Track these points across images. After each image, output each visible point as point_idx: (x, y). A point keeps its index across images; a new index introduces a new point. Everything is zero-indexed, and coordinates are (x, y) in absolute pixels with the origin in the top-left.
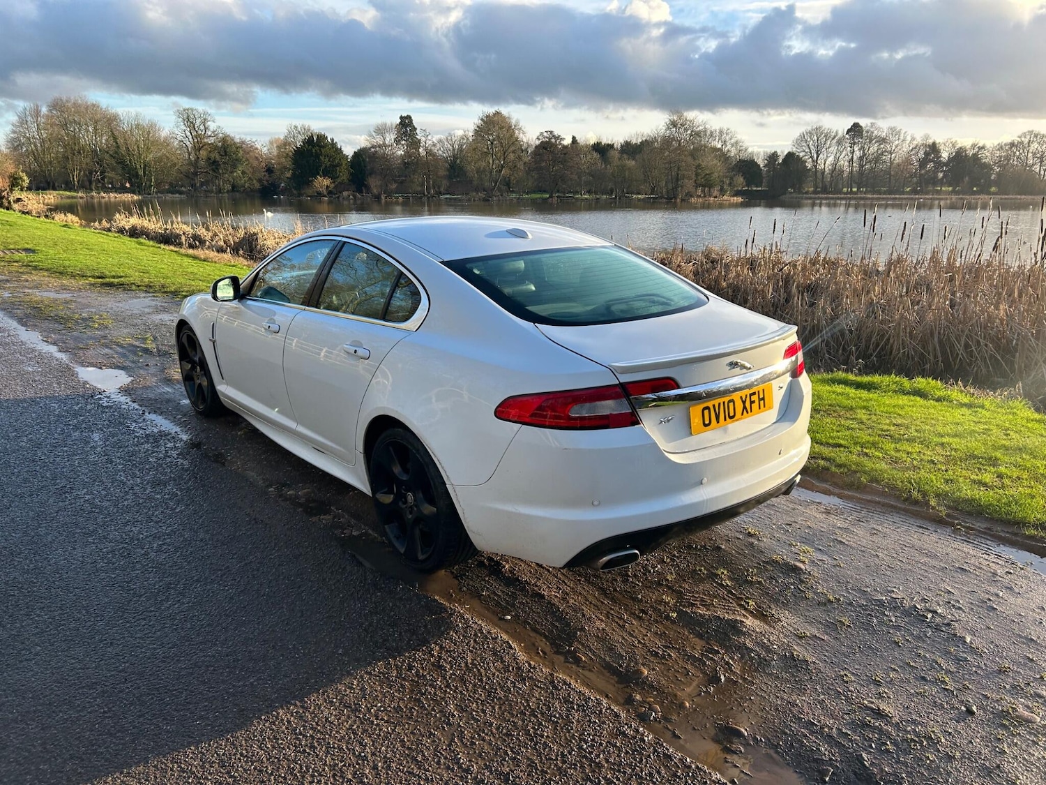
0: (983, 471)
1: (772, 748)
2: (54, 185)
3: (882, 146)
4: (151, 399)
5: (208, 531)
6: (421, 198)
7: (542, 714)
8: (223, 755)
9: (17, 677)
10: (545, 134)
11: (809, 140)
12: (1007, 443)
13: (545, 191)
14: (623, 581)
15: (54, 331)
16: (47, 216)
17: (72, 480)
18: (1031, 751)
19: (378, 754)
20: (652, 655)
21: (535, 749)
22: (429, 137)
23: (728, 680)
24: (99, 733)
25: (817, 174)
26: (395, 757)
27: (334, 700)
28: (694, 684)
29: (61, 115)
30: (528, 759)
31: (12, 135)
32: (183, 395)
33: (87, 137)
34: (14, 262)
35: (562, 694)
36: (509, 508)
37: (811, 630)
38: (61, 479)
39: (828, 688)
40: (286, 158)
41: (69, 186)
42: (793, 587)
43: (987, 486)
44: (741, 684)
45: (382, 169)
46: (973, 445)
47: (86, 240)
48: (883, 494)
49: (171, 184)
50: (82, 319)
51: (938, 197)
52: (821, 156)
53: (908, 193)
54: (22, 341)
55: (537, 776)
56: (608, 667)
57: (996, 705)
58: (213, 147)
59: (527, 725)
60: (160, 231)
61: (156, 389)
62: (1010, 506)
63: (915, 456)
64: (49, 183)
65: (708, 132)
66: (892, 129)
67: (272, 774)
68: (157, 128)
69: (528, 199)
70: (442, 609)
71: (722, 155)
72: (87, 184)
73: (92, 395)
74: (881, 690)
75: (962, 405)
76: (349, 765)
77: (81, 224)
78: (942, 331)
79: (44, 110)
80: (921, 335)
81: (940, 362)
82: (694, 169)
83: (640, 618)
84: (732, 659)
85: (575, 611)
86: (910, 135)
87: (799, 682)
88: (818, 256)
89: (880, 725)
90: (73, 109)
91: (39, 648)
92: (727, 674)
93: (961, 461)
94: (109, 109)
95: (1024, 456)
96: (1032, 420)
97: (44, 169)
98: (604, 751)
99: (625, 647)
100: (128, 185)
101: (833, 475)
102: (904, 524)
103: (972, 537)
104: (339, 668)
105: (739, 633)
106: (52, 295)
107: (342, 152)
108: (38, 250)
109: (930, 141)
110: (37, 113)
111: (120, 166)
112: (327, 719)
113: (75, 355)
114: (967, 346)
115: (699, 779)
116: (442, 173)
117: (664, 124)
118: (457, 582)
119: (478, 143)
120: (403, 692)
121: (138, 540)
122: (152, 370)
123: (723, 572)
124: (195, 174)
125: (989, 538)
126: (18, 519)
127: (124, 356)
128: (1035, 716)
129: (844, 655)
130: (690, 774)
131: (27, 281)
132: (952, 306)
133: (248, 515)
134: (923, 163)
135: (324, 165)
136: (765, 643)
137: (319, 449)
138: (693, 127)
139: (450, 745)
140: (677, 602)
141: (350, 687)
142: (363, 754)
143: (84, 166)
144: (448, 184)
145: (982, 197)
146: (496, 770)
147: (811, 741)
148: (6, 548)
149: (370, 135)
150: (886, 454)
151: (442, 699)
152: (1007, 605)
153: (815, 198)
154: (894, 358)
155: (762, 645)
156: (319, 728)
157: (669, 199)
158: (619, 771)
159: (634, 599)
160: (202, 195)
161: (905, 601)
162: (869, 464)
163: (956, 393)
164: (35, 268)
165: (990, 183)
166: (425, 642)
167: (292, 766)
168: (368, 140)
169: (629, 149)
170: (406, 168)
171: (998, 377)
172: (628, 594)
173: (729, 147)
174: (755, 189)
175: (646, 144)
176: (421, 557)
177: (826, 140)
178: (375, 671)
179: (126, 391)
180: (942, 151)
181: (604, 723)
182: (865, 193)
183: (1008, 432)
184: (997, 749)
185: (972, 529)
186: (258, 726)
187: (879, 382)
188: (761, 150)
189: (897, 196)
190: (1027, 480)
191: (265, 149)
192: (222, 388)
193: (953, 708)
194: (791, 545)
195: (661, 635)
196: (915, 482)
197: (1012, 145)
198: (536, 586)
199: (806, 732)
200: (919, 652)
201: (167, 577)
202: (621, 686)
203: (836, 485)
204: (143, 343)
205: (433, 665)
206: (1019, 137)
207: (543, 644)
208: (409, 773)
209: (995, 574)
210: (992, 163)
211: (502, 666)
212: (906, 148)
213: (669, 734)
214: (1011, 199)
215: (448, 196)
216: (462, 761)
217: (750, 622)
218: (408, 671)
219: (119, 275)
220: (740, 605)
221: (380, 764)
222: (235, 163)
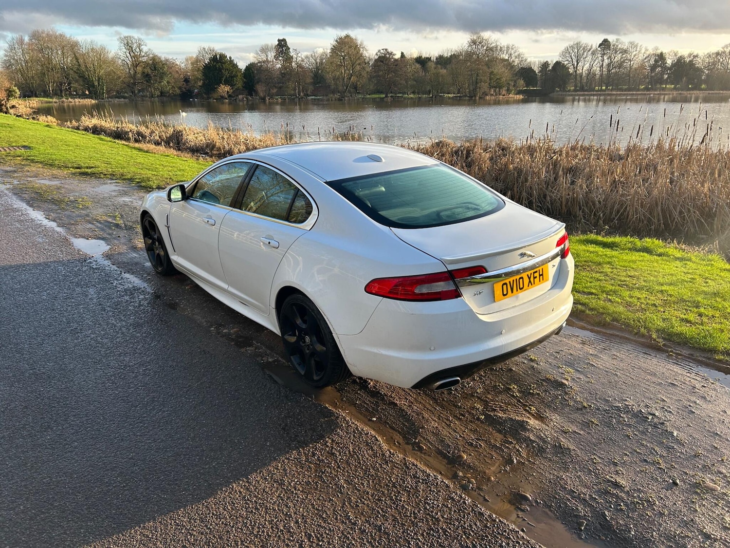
0: (689, 312)
1: (548, 508)
2: (36, 93)
3: (624, 56)
4: (124, 263)
5: (174, 359)
6: (294, 99)
7: (400, 486)
8: (202, 514)
9: (65, 464)
10: (382, 51)
11: (571, 52)
12: (705, 289)
13: (382, 93)
14: (448, 394)
15: (52, 210)
16: (33, 118)
17: (81, 323)
18: (714, 510)
19: (298, 513)
20: (469, 445)
21: (397, 509)
22: (299, 55)
23: (518, 462)
24: (122, 500)
25: (576, 76)
26: (309, 515)
27: (267, 477)
28: (497, 465)
29: (38, 42)
30: (393, 516)
31: (5, 58)
32: (146, 259)
33: (57, 58)
34: (17, 156)
35: (412, 472)
36: (375, 350)
37: (572, 428)
38: (74, 323)
39: (584, 467)
40: (198, 71)
41: (46, 94)
42: (560, 397)
43: (691, 323)
44: (527, 464)
45: (266, 79)
46: (684, 291)
47: (64, 138)
48: (621, 330)
49: (117, 92)
50: (70, 201)
51: (664, 93)
52: (580, 64)
53: (642, 90)
54: (32, 219)
55: (399, 527)
56: (440, 453)
57: (692, 479)
58: (146, 64)
59: (391, 493)
60: (114, 129)
61: (127, 255)
62: (706, 339)
63: (643, 301)
64: (32, 92)
65: (499, 48)
66: (632, 43)
67: (233, 527)
68: (106, 51)
69: (369, 99)
70: (331, 413)
71: (508, 64)
72: (59, 92)
73: (84, 260)
74: (618, 468)
75: (677, 259)
76: (281, 521)
77: (58, 124)
78: (664, 202)
79: (26, 39)
80: (649, 205)
81: (662, 224)
82: (488, 75)
83: (460, 419)
84: (521, 447)
85: (417, 415)
86: (644, 47)
87: (565, 463)
88: (577, 144)
89: (617, 492)
90: (47, 39)
91: (76, 443)
92: (518, 458)
93: (674, 304)
94: (72, 37)
95: (717, 299)
96: (724, 270)
97: (28, 82)
98: (440, 510)
99: (451, 439)
100: (87, 93)
101: (588, 316)
102: (635, 351)
103: (680, 361)
104: (268, 456)
105: (525, 429)
106: (47, 182)
107: (237, 66)
108: (32, 147)
109: (659, 52)
110: (21, 42)
111: (81, 79)
112: (264, 490)
113: (69, 229)
114: (681, 212)
115: (501, 529)
116: (309, 80)
117: (467, 42)
118: (339, 394)
119: (334, 58)
120: (310, 472)
121: (129, 366)
122: (123, 240)
123: (514, 386)
124: (134, 84)
125: (691, 361)
126: (50, 352)
127: (102, 230)
128: (717, 486)
129: (594, 444)
130: (496, 525)
131: (28, 171)
132: (671, 182)
133: (199, 348)
134: (653, 68)
135: (225, 77)
136: (542, 437)
137: (244, 303)
138: (488, 44)
139: (343, 507)
140: (484, 408)
141: (276, 468)
142: (289, 513)
143: (56, 79)
144: (313, 89)
145: (695, 92)
146: (373, 523)
147: (572, 503)
148: (45, 373)
149: (257, 54)
150: (623, 300)
151: (336, 476)
152: (701, 410)
153: (575, 95)
154: (630, 221)
155: (541, 438)
156: (259, 496)
157: (471, 97)
158: (450, 524)
159: (456, 406)
160: (140, 99)
161: (634, 407)
162: (611, 308)
163: (673, 249)
164: (33, 161)
165: (702, 82)
166: (322, 437)
167: (245, 521)
168: (255, 57)
169: (442, 61)
170: (283, 77)
171: (702, 235)
172: (452, 402)
173: (513, 58)
174: (532, 88)
175: (454, 57)
176: (315, 378)
177: (584, 52)
178: (291, 457)
179: (108, 256)
180: (667, 59)
181: (440, 491)
182: (611, 90)
183: (707, 280)
184: (692, 509)
185: (680, 355)
186: (221, 495)
187: (619, 241)
188: (537, 60)
189: (635, 92)
190: (718, 318)
191: (183, 65)
192: (174, 258)
193: (664, 481)
194: (559, 367)
195: (474, 431)
196: (642, 321)
197: (718, 54)
198: (391, 397)
199: (569, 497)
200: (643, 442)
201: (151, 393)
202: (450, 466)
203: (589, 323)
204: (114, 220)
205: (328, 453)
206: (723, 48)
207: (398, 438)
208: (319, 525)
209: (694, 387)
210: (703, 67)
211: (372, 453)
212: (641, 57)
213: (481, 499)
214: (716, 93)
215: (313, 97)
216: (351, 518)
217: (533, 422)
218: (312, 457)
219: (91, 166)
220: (525, 410)
221: (300, 520)
222: (162, 75)
